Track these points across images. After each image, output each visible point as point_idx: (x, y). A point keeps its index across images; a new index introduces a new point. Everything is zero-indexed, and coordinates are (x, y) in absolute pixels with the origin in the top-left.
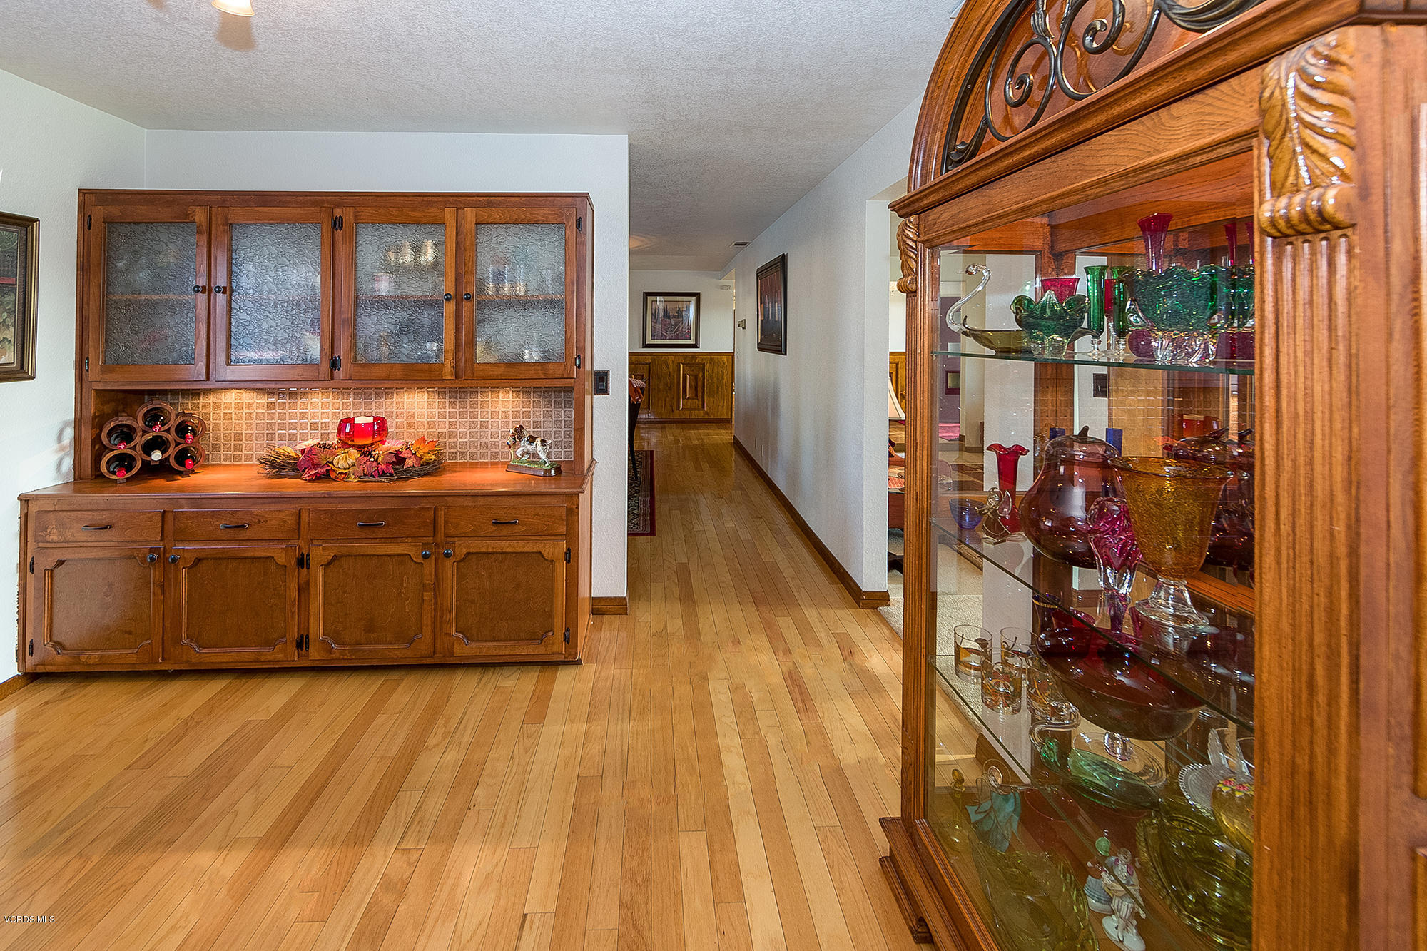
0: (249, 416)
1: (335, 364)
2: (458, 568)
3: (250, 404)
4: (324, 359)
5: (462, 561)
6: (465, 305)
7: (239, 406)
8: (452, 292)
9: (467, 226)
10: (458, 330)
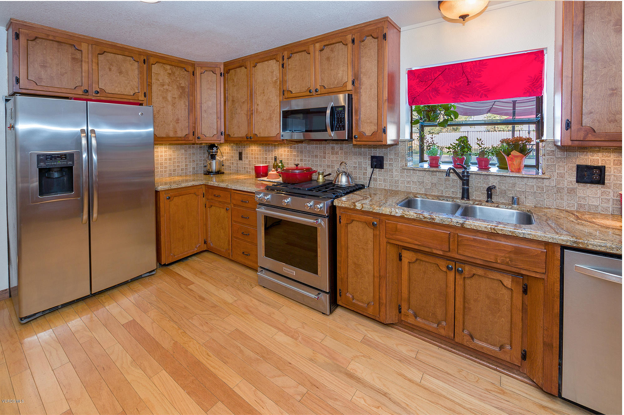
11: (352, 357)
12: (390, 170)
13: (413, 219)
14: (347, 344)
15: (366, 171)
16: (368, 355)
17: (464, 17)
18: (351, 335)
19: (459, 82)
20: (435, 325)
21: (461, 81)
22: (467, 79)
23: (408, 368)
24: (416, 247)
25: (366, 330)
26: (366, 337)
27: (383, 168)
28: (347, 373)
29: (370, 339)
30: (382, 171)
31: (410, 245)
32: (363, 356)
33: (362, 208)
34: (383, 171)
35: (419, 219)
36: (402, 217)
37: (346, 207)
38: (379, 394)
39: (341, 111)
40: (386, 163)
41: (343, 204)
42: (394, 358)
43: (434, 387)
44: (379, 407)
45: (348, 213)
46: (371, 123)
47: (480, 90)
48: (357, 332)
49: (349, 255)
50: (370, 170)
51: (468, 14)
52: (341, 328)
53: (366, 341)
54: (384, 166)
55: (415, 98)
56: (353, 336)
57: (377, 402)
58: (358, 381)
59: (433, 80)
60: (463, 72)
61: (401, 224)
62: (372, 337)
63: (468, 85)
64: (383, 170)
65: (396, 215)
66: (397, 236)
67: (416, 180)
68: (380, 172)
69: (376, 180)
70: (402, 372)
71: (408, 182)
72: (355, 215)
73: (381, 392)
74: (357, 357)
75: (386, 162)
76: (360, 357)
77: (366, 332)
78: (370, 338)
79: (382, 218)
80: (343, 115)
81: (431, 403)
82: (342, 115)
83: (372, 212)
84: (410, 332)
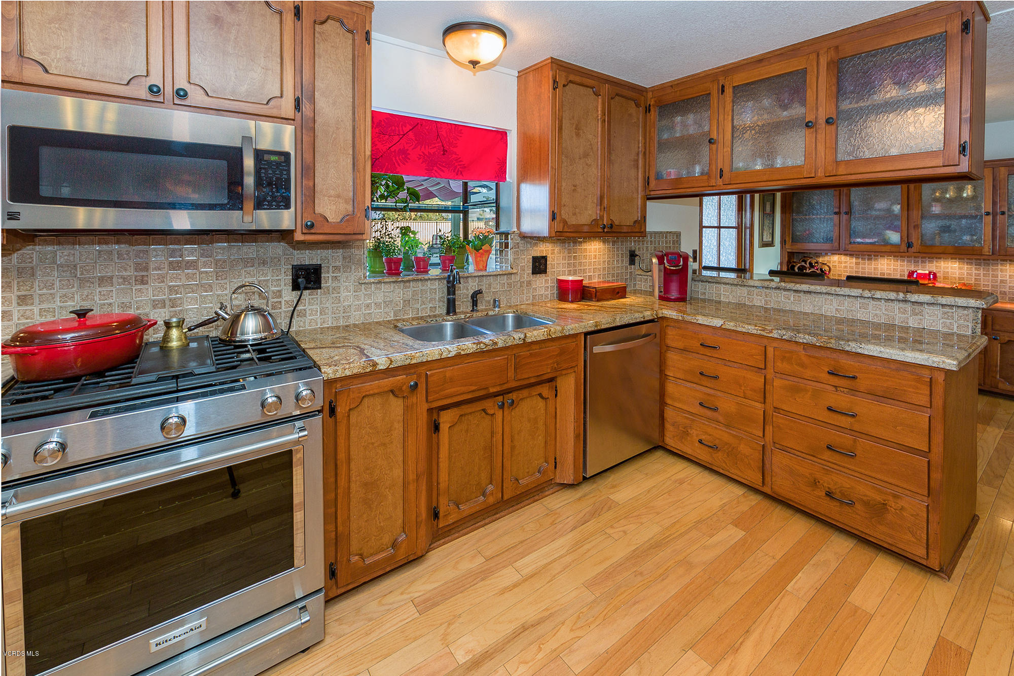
0: (846, 267)
1: (909, 245)
2: (1001, 347)
3: (846, 262)
4: (903, 243)
5: (1005, 343)
6: (999, 217)
7: (840, 262)
8: (991, 211)
9: (1002, 176)
10: (994, 230)
11: (442, 644)
12: (334, 289)
13: (472, 353)
14: (410, 639)
15: (279, 300)
16: (452, 618)
17: (474, 63)
18: (397, 624)
19: (433, 148)
20: (482, 498)
21: (436, 147)
22: (443, 146)
23: (497, 577)
24: (470, 396)
25: (402, 594)
26: (416, 601)
27: (320, 288)
28: (468, 668)
29: (423, 598)
30: (317, 294)
31: (462, 396)
32: (449, 624)
33: (390, 364)
34: (319, 294)
35: (479, 350)
36: (458, 356)
37: (355, 374)
38: (521, 636)
39: (278, 164)
40: (327, 277)
41: (346, 371)
42: (474, 585)
43: (533, 567)
44: (539, 647)
45: (354, 387)
46: (339, 196)
47: (456, 164)
48: (396, 609)
49: (353, 473)
50: (289, 296)
51: (480, 60)
52: (369, 632)
53: (425, 605)
54: (322, 282)
55: (376, 160)
56: (401, 621)
57: (532, 646)
58: (489, 656)
59: (401, 136)
60: (438, 135)
61: (451, 368)
62: (420, 591)
63: (444, 154)
64: (319, 290)
65: (449, 356)
66: (446, 391)
67: (380, 301)
68: (312, 297)
69: (303, 314)
70: (501, 587)
71: (368, 306)
72: (369, 384)
73: (520, 631)
74: (445, 637)
75: (327, 275)
76: (449, 630)
77: (405, 596)
78: (422, 595)
79: (422, 370)
80: (285, 172)
81: (551, 582)
82: (282, 174)
83: (409, 364)
84: (447, 539)
